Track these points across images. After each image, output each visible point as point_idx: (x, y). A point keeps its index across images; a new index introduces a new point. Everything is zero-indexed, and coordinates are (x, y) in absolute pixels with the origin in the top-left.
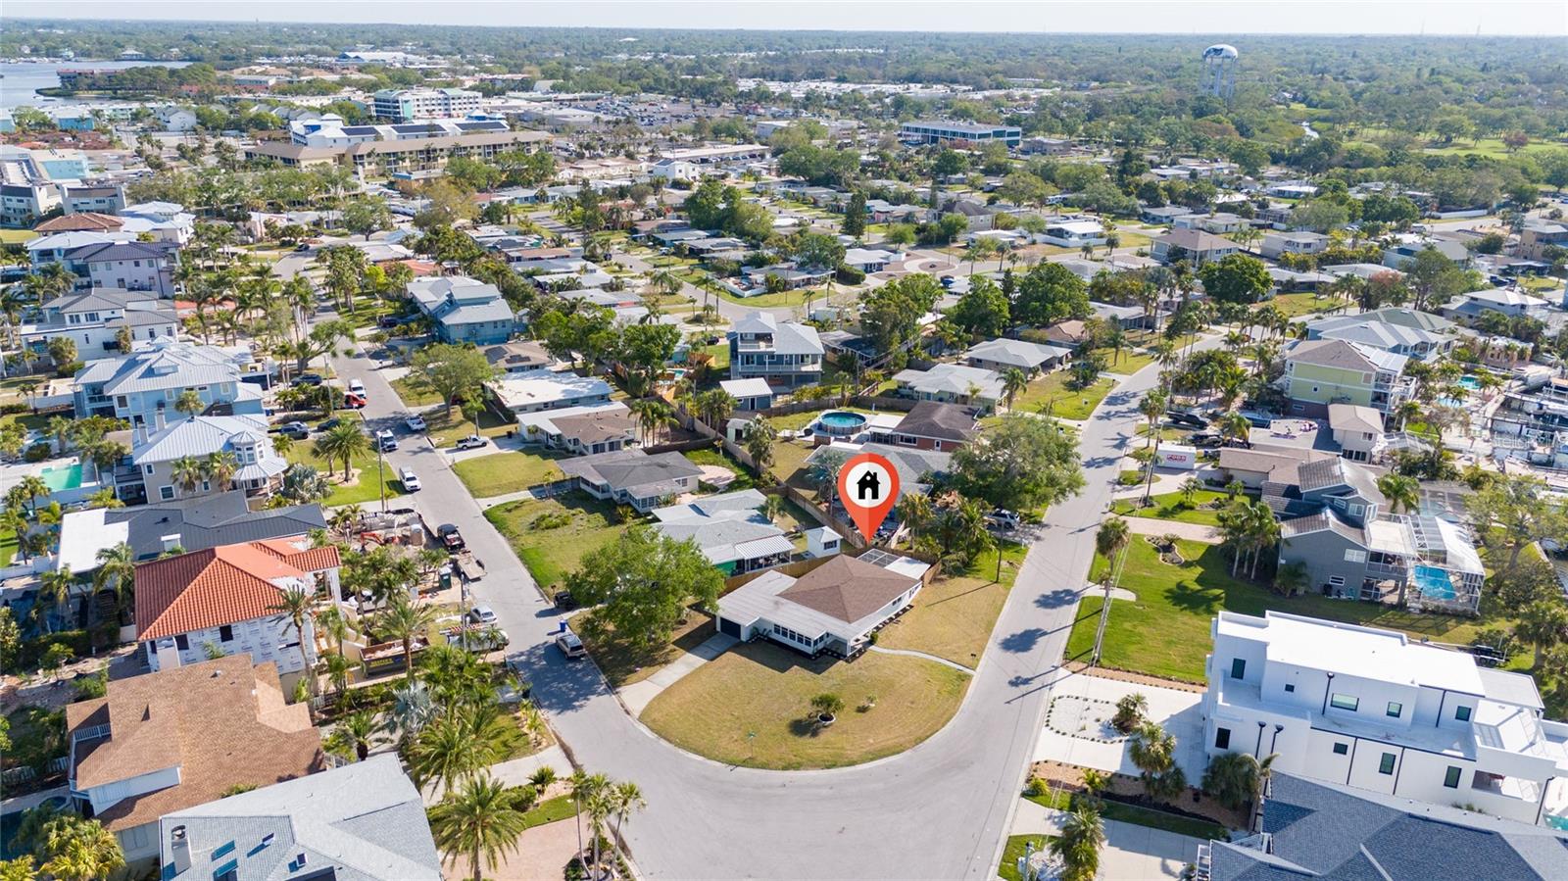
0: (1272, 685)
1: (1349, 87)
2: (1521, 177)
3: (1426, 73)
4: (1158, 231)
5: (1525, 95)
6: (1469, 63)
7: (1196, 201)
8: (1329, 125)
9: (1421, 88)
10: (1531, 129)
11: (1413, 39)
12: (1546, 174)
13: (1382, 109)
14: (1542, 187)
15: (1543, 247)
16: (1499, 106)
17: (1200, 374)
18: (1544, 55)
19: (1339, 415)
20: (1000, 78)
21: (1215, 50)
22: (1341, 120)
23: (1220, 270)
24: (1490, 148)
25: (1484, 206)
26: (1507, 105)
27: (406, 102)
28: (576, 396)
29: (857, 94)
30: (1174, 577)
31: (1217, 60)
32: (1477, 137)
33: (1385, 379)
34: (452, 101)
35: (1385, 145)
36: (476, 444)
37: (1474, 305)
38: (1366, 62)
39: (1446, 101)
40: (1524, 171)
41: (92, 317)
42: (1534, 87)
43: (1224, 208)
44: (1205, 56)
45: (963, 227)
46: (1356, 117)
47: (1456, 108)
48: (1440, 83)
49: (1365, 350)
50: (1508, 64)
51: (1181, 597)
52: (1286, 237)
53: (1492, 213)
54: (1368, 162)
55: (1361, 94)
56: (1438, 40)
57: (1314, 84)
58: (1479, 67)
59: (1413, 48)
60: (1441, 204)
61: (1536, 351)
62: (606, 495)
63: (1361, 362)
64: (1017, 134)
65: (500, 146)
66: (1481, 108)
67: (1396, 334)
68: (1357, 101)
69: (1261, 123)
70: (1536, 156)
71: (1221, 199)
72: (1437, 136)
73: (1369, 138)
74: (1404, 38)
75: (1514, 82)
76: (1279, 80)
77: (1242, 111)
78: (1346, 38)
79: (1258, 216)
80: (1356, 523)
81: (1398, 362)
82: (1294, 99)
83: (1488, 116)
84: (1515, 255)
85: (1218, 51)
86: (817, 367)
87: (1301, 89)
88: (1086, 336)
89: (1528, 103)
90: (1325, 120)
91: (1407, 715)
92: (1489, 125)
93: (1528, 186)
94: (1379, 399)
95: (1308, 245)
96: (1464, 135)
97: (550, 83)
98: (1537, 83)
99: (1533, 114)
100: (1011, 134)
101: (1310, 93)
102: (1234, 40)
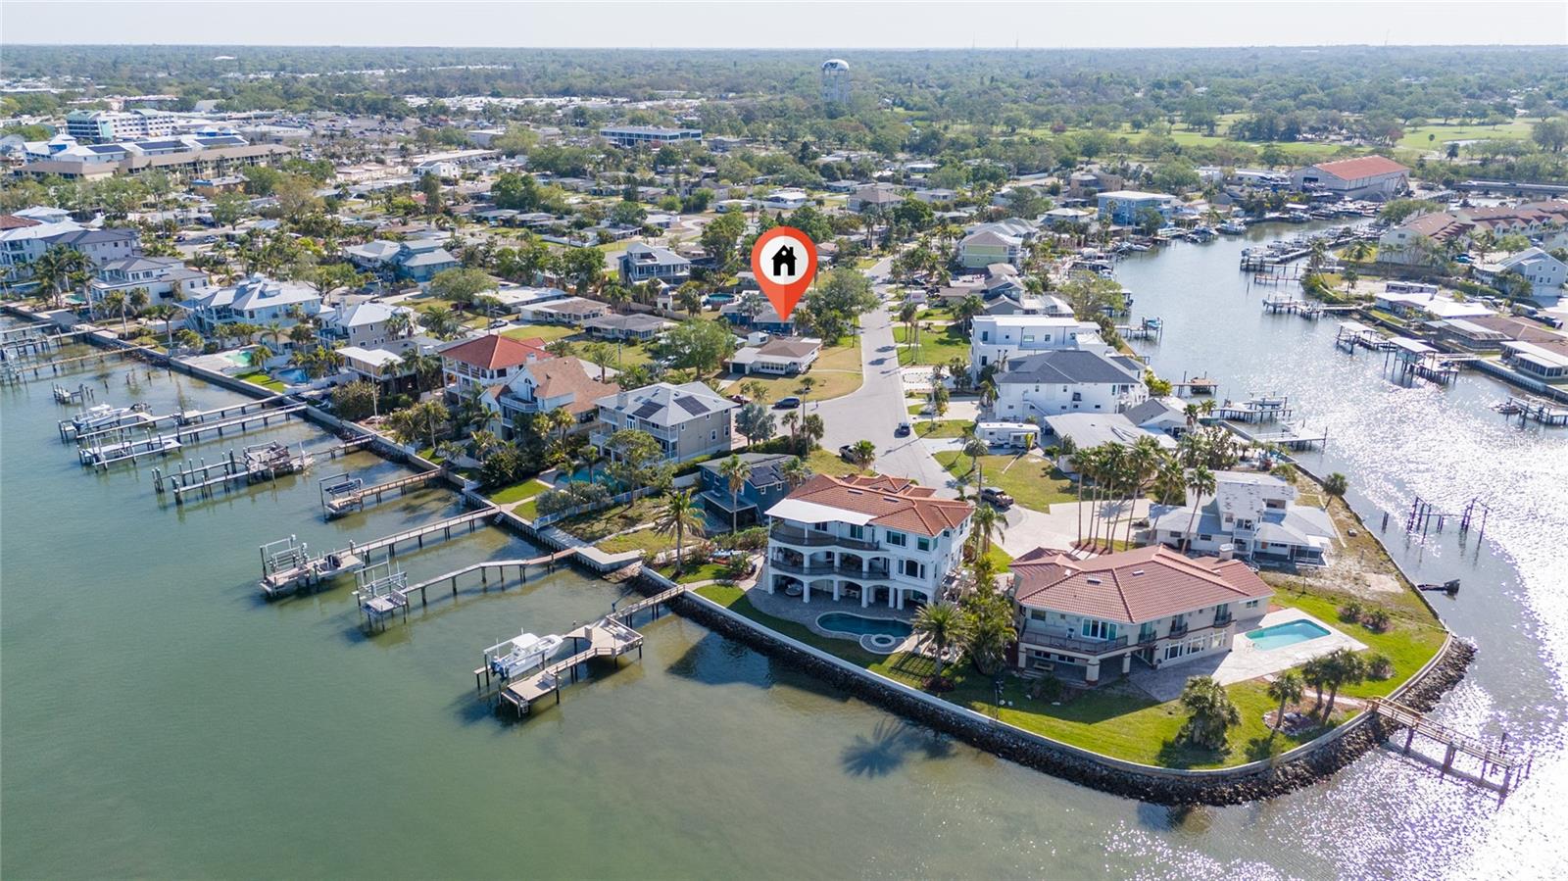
0: (1000, 336)
1: (932, 93)
2: (1065, 150)
3: (987, 83)
4: (843, 197)
5: (1059, 96)
6: (1015, 72)
7: (861, 174)
8: (928, 122)
9: (986, 92)
10: (1067, 120)
11: (968, 52)
12: (1080, 149)
13: (963, 109)
14: (1079, 159)
15: (1084, 189)
16: (1043, 104)
17: (913, 261)
18: (1068, 64)
19: (993, 269)
20: (649, 90)
21: (832, 64)
22: (938, 118)
23: (902, 209)
24: (1042, 133)
25: (1045, 171)
26: (1048, 104)
27: (105, 122)
28: (543, 296)
29: (531, 106)
30: (937, 337)
31: (834, 72)
32: (1032, 128)
33: (1013, 248)
34: (148, 121)
35: (973, 134)
36: (502, 324)
37: (1050, 218)
38: (938, 73)
39: (1005, 102)
40: (1067, 147)
41: (148, 274)
42: (1065, 89)
43: (881, 179)
44: (824, 70)
45: (712, 197)
46: (947, 116)
47: (1015, 106)
48: (998, 88)
49: (1001, 235)
50: (1044, 72)
51: (941, 342)
52: (931, 193)
53: (1051, 175)
54: (965, 146)
55: (942, 98)
56: (988, 53)
57: (906, 91)
58: (1023, 75)
59: (970, 60)
60: (1019, 170)
61: (1086, 240)
62: (613, 335)
63: (1000, 241)
64: (698, 135)
65: (257, 157)
66: (1032, 106)
67: (1015, 230)
68: (941, 104)
69: (880, 122)
70: (1072, 137)
71: (877, 174)
72: (1005, 128)
73: (959, 129)
74: (958, 52)
75: (1051, 86)
76: (877, 88)
77: (863, 112)
78: (914, 53)
79: (905, 184)
80: (1016, 300)
81: (1019, 241)
82: (894, 104)
83: (1037, 112)
84: (1069, 196)
85: (834, 65)
86: (686, 273)
87: (896, 95)
88: (837, 249)
89: (1063, 102)
90: (922, 119)
91: (1052, 339)
92: (1040, 118)
93: (1071, 157)
94: (1011, 261)
95: (945, 197)
96: (1023, 126)
97: (213, 102)
98: (1067, 86)
99: (1066, 110)
100: (694, 136)
101: (905, 98)
102: (844, 55)
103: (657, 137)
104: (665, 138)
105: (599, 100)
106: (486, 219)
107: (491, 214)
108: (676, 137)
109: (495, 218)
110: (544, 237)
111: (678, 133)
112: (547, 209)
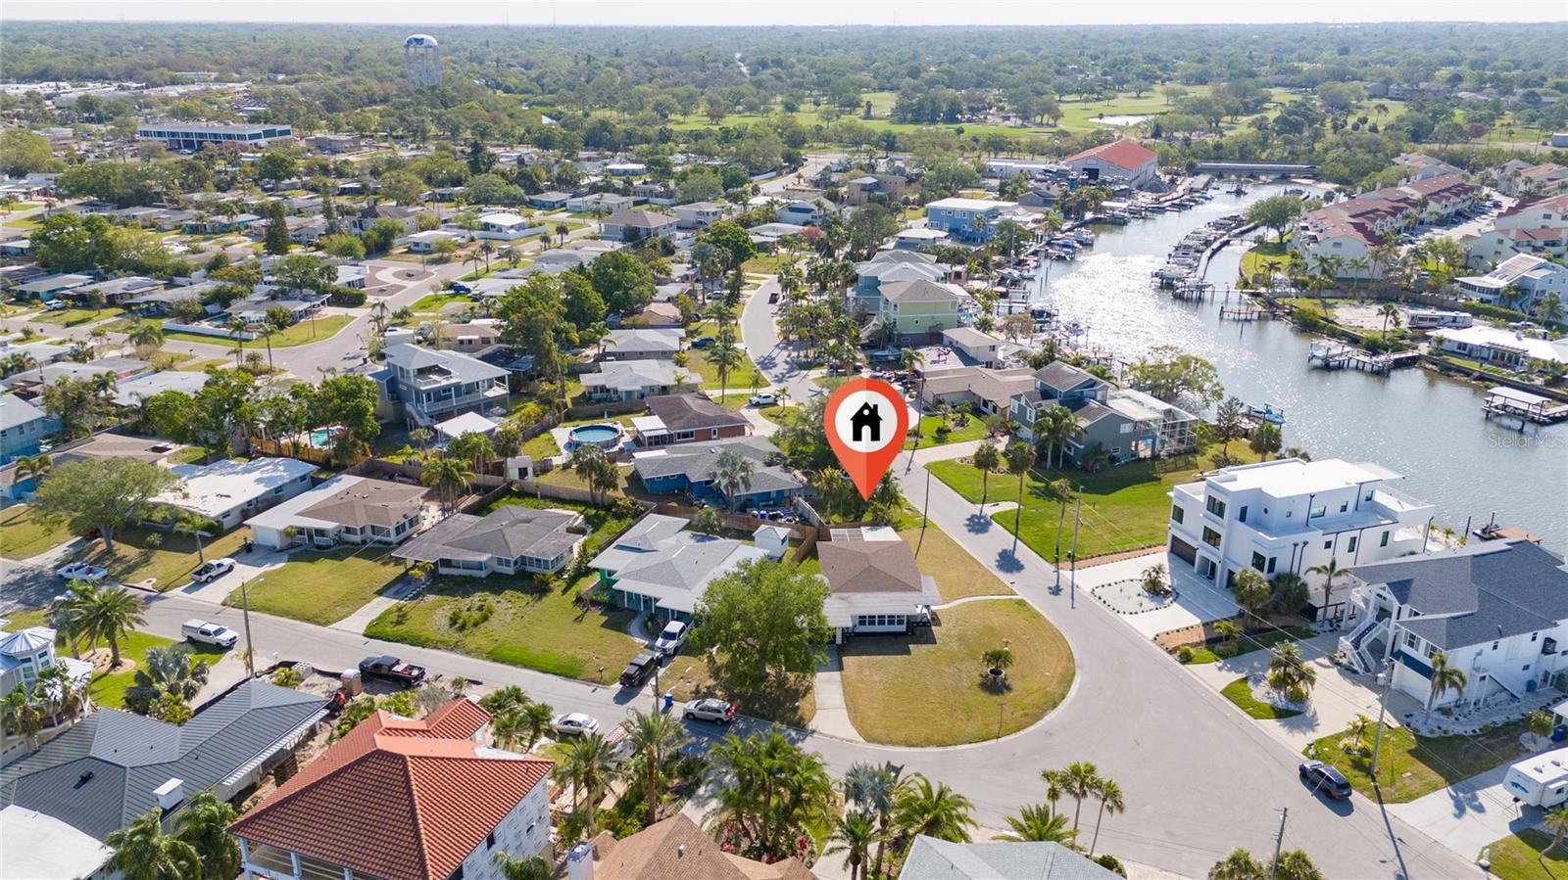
15: (868, 195)
20: (165, 71)
21: (416, 40)
24: (696, 122)
25: (775, 169)
28: (280, 483)
31: (421, 50)
32: (684, 113)
36: (222, 569)
44: (407, 46)
45: (401, 231)
52: (696, 209)
53: (779, 174)
57: (493, 71)
60: (750, 169)
62: (489, 571)
63: (944, 294)
64: (288, 132)
71: (584, 182)
79: (635, 194)
82: (488, 86)
85: (419, 41)
91: (1350, 507)
96: (674, 112)
100: (282, 133)
101: (499, 80)
102: (428, 30)
103: (229, 137)
104: (242, 137)
105: (98, 85)
106: (36, 295)
107: (43, 285)
108: (258, 136)
109: (53, 294)
110: (166, 323)
111: (260, 131)
112: (141, 270)
